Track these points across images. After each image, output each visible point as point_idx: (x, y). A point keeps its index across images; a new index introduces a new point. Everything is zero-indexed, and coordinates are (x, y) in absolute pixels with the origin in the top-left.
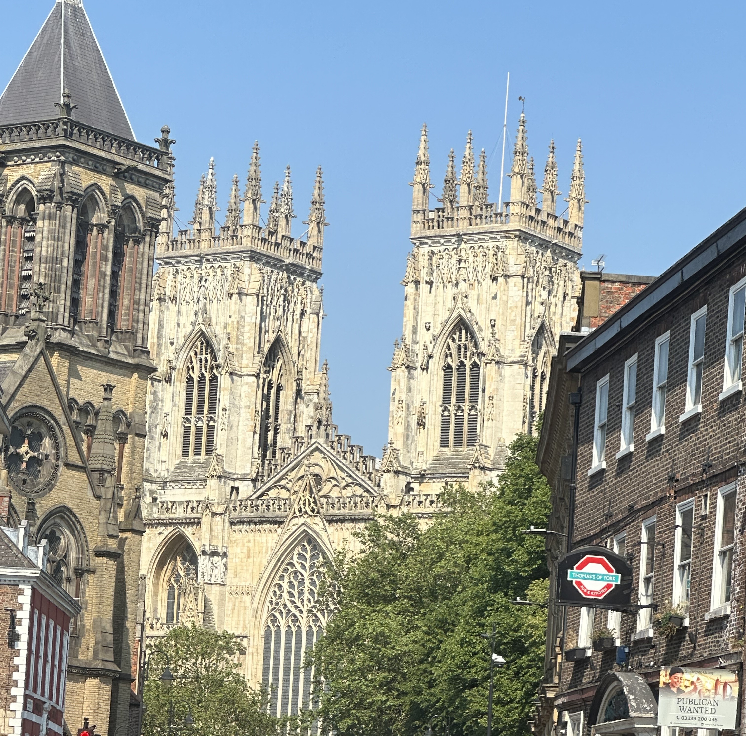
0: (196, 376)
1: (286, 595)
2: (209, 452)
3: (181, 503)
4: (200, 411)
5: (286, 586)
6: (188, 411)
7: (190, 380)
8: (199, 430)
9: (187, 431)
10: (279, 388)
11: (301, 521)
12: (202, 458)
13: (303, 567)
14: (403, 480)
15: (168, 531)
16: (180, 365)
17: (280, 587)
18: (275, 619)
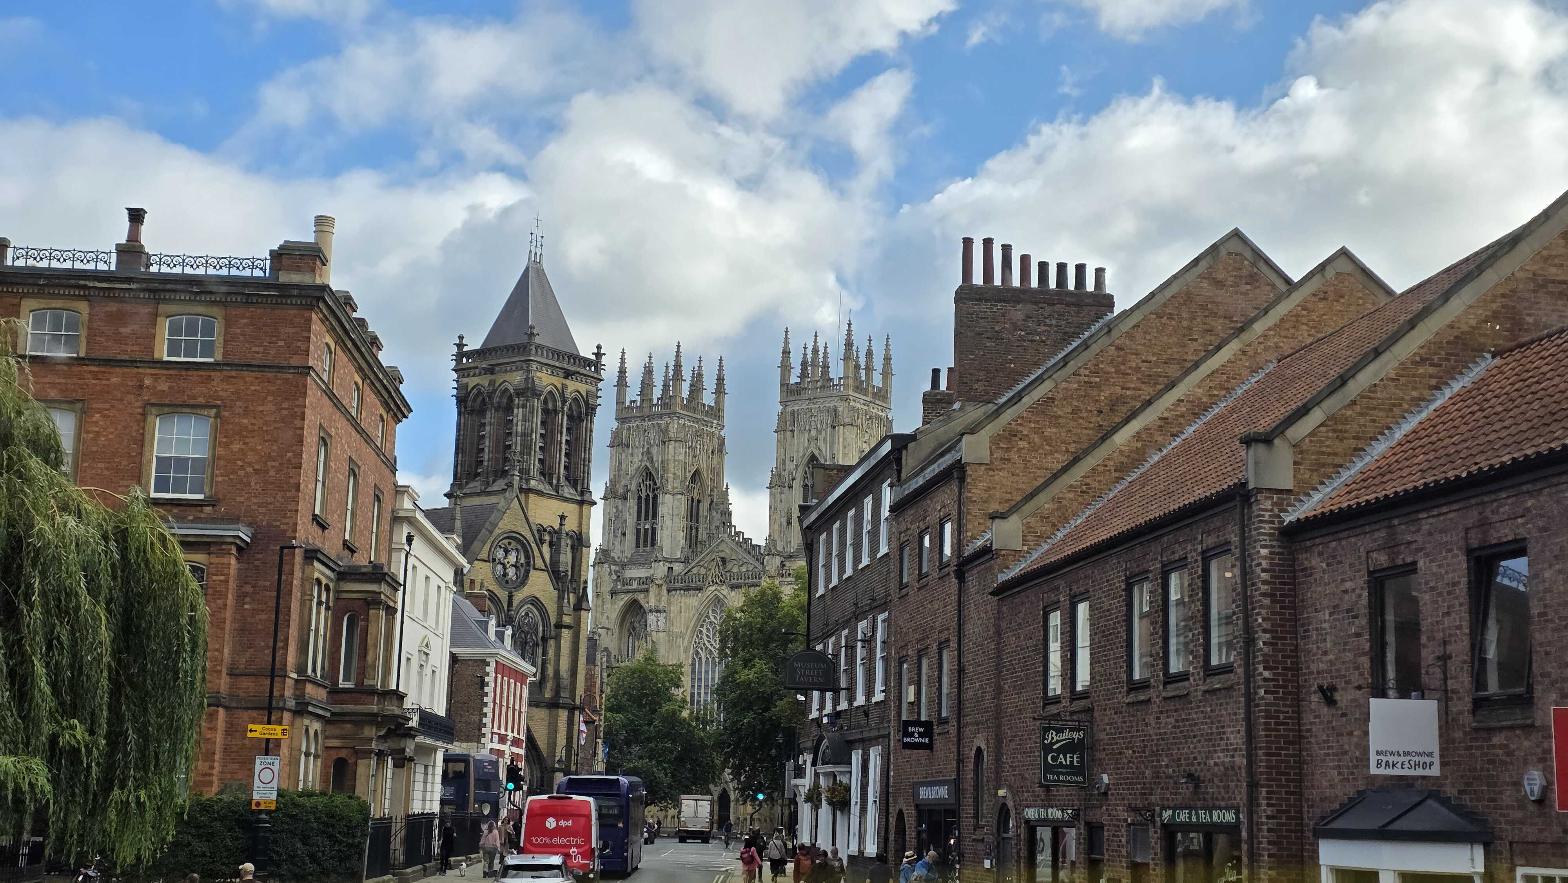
0: (643, 496)
1: (704, 637)
2: (653, 545)
3: (635, 579)
4: (646, 518)
5: (704, 631)
6: (639, 518)
7: (640, 498)
8: (646, 530)
9: (638, 531)
10: (699, 501)
11: (714, 588)
12: (648, 549)
13: (715, 618)
14: (778, 560)
15: (626, 598)
16: (633, 487)
17: (701, 632)
18: (697, 653)
